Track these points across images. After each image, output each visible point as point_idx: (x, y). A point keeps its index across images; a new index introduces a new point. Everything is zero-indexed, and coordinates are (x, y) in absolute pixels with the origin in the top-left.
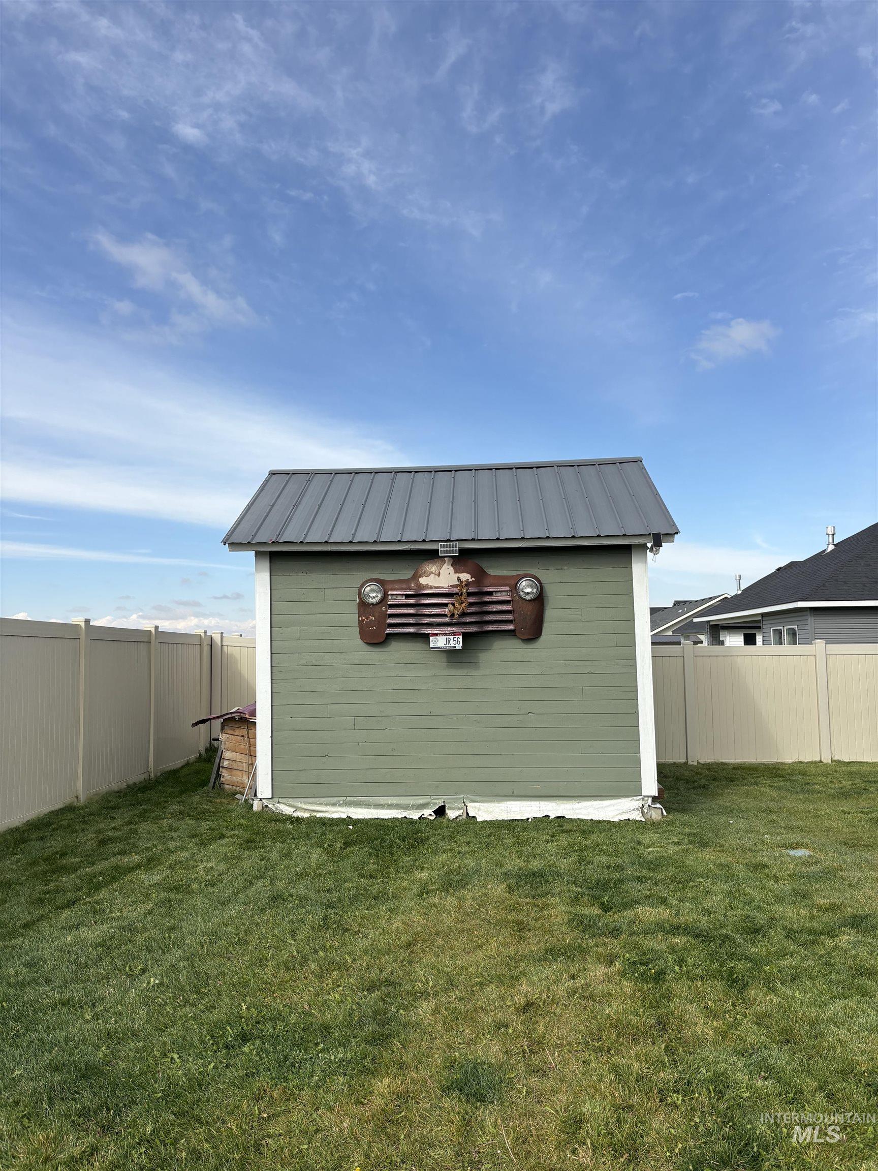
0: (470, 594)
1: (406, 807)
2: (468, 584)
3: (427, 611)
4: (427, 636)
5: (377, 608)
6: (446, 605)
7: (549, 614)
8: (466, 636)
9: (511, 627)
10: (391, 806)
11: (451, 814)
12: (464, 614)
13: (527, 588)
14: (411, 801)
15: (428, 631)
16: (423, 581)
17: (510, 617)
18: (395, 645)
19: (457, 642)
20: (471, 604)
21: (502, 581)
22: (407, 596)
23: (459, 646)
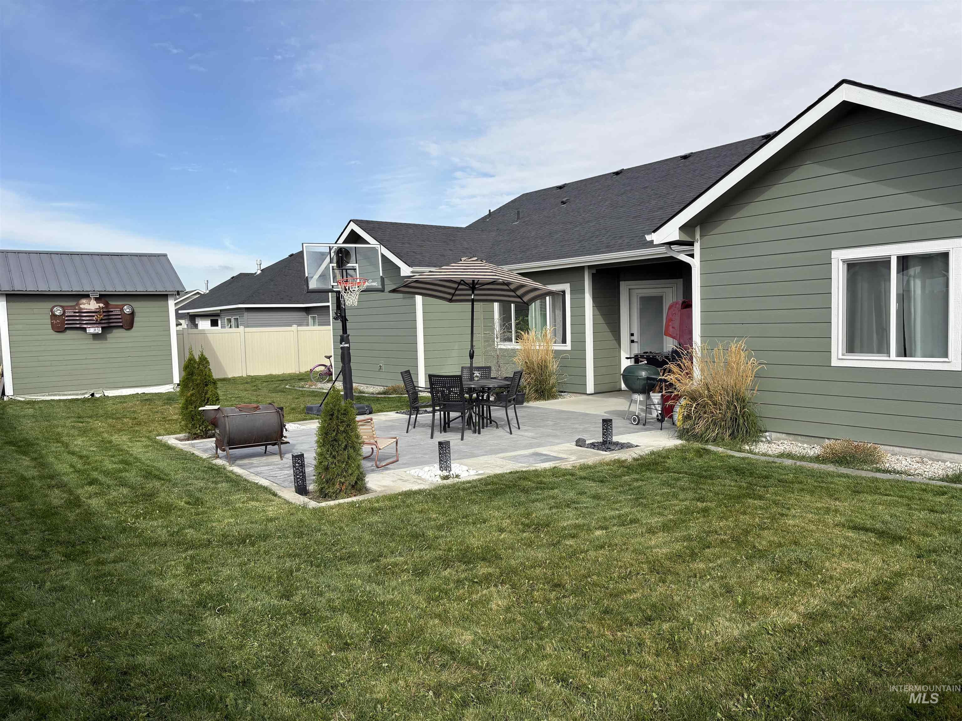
0: (104, 312)
1: (77, 395)
2: (103, 308)
3: (84, 318)
4: (85, 328)
5: (61, 317)
6: (94, 316)
7: (136, 319)
8: (102, 328)
9: (121, 324)
10: (70, 395)
11: (97, 396)
12: (102, 320)
13: (127, 310)
14: (79, 392)
15: (85, 326)
16: (82, 306)
17: (120, 320)
18: (68, 332)
19: (99, 330)
20: (104, 316)
21: (116, 307)
22: (75, 312)
23: (100, 332)
